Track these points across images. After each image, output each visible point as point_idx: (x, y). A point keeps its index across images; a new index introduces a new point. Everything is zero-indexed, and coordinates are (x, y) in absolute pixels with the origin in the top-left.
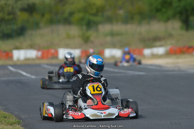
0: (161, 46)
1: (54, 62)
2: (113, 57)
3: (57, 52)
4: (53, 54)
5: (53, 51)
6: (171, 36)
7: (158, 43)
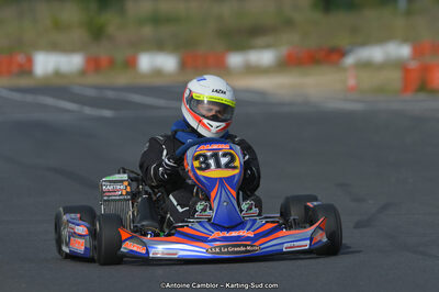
0: (267, 47)
1: (23, 82)
2: (158, 72)
3: (30, 61)
4: (21, 66)
5: (21, 58)
6: (289, 24)
7: (260, 41)
